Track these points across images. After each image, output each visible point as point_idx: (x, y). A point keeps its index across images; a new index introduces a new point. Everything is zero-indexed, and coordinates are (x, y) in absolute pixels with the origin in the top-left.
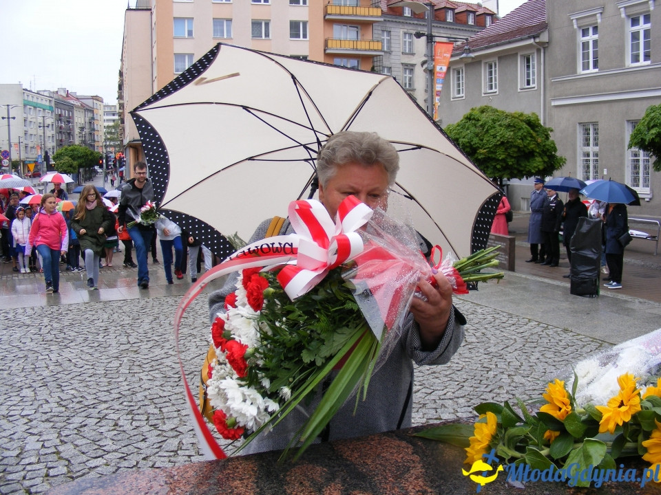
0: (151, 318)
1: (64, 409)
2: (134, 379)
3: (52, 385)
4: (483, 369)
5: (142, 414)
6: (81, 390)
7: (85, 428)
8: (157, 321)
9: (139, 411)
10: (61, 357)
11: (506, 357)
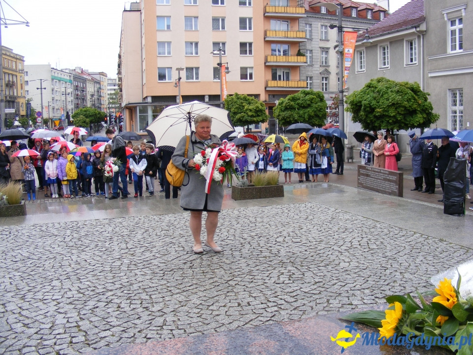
0: (143, 230)
1: (82, 295)
2: (131, 274)
3: (74, 278)
4: (382, 268)
5: (138, 300)
6: (94, 282)
7: (97, 309)
8: (147, 233)
9: (136, 297)
10: (79, 258)
11: (398, 260)
